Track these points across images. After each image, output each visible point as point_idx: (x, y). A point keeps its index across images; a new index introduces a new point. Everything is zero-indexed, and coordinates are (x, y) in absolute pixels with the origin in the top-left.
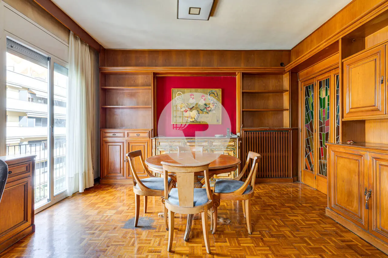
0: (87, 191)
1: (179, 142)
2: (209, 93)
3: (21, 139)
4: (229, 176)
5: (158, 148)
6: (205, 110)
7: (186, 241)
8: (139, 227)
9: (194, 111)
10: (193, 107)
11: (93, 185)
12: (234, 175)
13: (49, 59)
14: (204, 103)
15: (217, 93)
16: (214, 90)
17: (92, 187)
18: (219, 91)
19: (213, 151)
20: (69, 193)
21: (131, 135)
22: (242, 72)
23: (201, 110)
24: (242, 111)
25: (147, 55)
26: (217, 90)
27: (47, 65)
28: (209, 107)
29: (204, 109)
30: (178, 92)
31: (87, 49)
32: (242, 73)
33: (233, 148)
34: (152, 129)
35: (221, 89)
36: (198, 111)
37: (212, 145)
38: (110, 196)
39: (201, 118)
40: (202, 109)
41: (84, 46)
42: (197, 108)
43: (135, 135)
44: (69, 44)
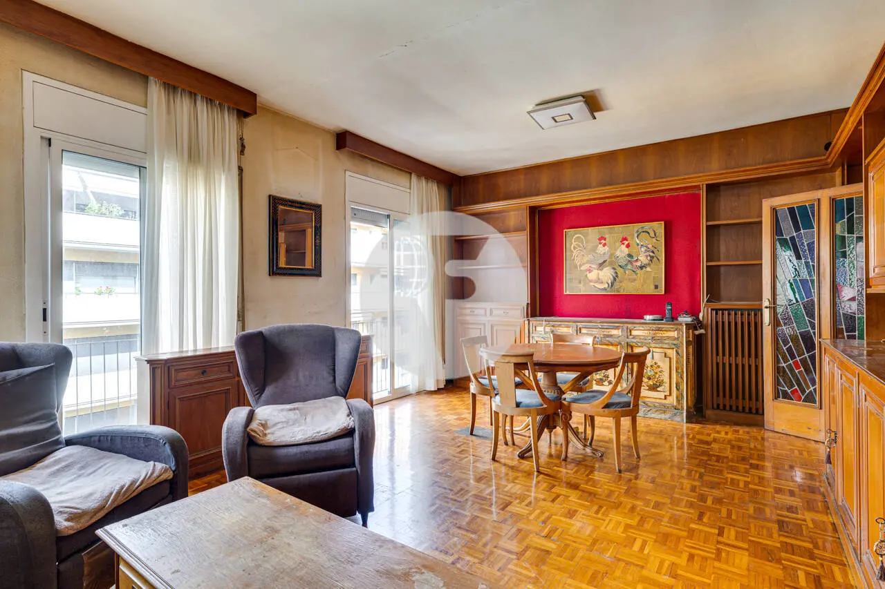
0: (438, 391)
1: (568, 327)
2: (637, 231)
3: (373, 313)
4: (665, 399)
5: (533, 335)
6: (629, 267)
7: (519, 456)
8: (474, 435)
9: (605, 269)
10: (605, 262)
11: (443, 387)
12: (677, 398)
13: (388, 216)
14: (627, 253)
15: (654, 232)
16: (647, 226)
17: (442, 389)
18: (659, 227)
19: (632, 347)
20: (413, 388)
21: (495, 312)
22: (707, 183)
23: (620, 266)
24: (707, 266)
25: (522, 177)
26: (655, 224)
27: (387, 223)
28: (637, 260)
29: (626, 265)
30: (576, 236)
31: (435, 187)
32: (707, 185)
33: (675, 342)
34: (528, 304)
35: (663, 223)
36: (614, 269)
37: (631, 335)
38: (459, 401)
39: (621, 282)
40: (623, 264)
41: (430, 184)
42: (611, 264)
43: (502, 312)
44: (410, 189)
